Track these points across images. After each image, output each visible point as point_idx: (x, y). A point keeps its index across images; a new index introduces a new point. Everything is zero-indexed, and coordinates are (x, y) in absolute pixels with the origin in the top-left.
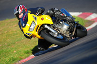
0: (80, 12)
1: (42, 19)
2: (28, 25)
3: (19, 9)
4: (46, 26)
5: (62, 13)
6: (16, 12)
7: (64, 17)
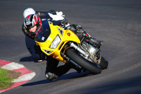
1: (69, 34)
2: (50, 39)
4: (73, 44)
5: (85, 32)
6: (28, 23)
7: (88, 38)
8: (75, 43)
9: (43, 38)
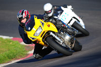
0: (10, 36)
1: (49, 26)
2: (34, 29)
3: (24, 14)
4: (51, 33)
5: (63, 24)
6: (20, 16)
8: (54, 32)
9: (29, 28)
